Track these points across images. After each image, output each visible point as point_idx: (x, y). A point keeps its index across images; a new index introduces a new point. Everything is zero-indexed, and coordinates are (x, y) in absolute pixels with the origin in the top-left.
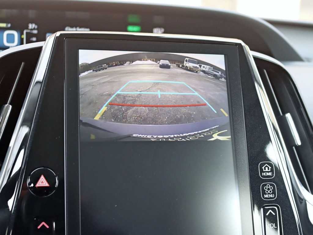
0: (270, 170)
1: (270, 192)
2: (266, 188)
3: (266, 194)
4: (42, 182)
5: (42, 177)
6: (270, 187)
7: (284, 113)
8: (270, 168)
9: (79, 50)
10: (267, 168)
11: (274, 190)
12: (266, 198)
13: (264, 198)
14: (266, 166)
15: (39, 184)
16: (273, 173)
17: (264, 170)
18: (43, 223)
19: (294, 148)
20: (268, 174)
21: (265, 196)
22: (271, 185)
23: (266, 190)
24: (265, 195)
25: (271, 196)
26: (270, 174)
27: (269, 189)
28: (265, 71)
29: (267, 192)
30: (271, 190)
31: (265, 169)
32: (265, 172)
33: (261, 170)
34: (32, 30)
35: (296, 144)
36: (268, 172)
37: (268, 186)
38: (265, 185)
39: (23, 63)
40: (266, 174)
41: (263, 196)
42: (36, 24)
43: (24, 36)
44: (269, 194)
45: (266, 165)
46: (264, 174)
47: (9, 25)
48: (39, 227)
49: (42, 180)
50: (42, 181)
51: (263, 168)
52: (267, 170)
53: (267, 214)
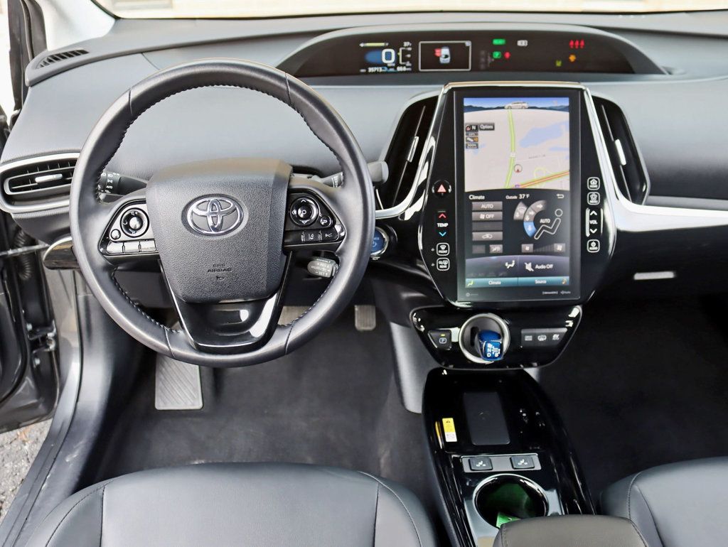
1: (595, 199)
2: (592, 196)
4: (441, 189)
5: (441, 186)
7: (615, 139)
8: (596, 182)
9: (464, 99)
11: (598, 198)
12: (591, 203)
16: (598, 186)
18: (442, 215)
19: (621, 166)
20: (594, 186)
22: (596, 194)
25: (595, 202)
26: (596, 186)
27: (594, 197)
28: (603, 106)
29: (592, 199)
33: (590, 184)
34: (407, 47)
35: (622, 164)
37: (594, 195)
38: (592, 194)
39: (425, 106)
41: (589, 202)
42: (411, 42)
43: (400, 54)
45: (594, 180)
46: (592, 186)
47: (387, 44)
48: (440, 217)
51: (591, 182)
52: (593, 183)
53: (591, 214)
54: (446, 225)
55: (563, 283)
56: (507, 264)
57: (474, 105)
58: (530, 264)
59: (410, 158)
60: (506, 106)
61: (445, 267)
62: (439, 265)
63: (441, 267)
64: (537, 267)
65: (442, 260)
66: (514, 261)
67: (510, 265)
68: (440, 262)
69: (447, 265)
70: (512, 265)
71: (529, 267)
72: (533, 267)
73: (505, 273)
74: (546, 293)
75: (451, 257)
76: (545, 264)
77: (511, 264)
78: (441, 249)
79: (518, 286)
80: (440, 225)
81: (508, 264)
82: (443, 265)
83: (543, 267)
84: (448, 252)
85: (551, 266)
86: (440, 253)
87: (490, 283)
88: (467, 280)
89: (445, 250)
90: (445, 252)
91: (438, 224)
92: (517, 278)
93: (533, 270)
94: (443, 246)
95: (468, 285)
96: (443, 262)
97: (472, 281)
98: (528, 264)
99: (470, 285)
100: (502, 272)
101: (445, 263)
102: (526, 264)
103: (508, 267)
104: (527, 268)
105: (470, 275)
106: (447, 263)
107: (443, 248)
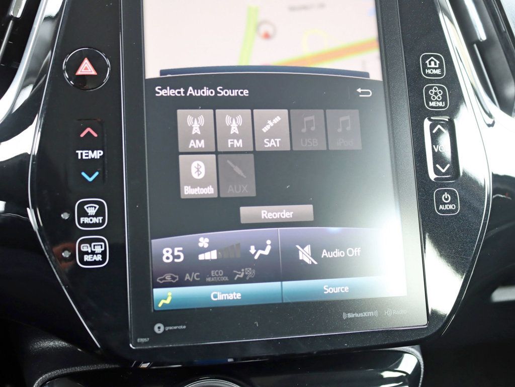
0: (437, 66)
1: (439, 98)
2: (432, 92)
3: (432, 101)
4: (86, 69)
5: (86, 61)
6: (438, 91)
8: (438, 62)
10: (433, 63)
11: (444, 96)
12: (432, 107)
13: (430, 107)
14: (432, 60)
15: (81, 71)
16: (442, 71)
17: (428, 66)
18: (89, 129)
19: (475, 45)
20: (434, 72)
21: (431, 104)
22: (440, 88)
23: (433, 95)
24: (430, 102)
25: (440, 104)
26: (438, 72)
27: (436, 94)
29: (434, 98)
30: (439, 95)
31: (430, 64)
32: (430, 68)
33: (425, 65)
35: (479, 38)
36: (436, 69)
37: (435, 89)
38: (431, 88)
40: (432, 71)
41: (428, 104)
44: (436, 100)
45: (432, 58)
46: (429, 71)
48: (82, 135)
49: (86, 65)
50: (86, 67)
51: (427, 62)
53: (434, 131)
54: (97, 154)
56: (252, 250)
58: (308, 249)
59: (17, 9)
61: (99, 258)
62: (82, 254)
63: (87, 258)
64: (325, 253)
65: (89, 242)
66: (269, 242)
67: (260, 252)
68: (85, 248)
69: (103, 254)
70: (266, 252)
71: (305, 255)
72: (315, 254)
73: (250, 272)
74: (350, 315)
75: (112, 232)
76: (342, 248)
77: (264, 249)
78: (86, 215)
79: (284, 302)
80: (84, 155)
81: (257, 249)
82: (93, 253)
83: (337, 254)
84: (104, 220)
85: (356, 251)
86: (84, 225)
87: (215, 296)
88: (157, 292)
89: (96, 215)
90: (98, 222)
91: (79, 152)
92: (280, 283)
93: (316, 263)
94: (92, 207)
95: (160, 305)
96: (91, 246)
97: (170, 294)
98: (303, 247)
99: (164, 304)
100: (243, 270)
101: (98, 249)
102: (298, 247)
103: (256, 257)
104: (301, 258)
105: (164, 279)
106: (102, 248)
107: (91, 211)
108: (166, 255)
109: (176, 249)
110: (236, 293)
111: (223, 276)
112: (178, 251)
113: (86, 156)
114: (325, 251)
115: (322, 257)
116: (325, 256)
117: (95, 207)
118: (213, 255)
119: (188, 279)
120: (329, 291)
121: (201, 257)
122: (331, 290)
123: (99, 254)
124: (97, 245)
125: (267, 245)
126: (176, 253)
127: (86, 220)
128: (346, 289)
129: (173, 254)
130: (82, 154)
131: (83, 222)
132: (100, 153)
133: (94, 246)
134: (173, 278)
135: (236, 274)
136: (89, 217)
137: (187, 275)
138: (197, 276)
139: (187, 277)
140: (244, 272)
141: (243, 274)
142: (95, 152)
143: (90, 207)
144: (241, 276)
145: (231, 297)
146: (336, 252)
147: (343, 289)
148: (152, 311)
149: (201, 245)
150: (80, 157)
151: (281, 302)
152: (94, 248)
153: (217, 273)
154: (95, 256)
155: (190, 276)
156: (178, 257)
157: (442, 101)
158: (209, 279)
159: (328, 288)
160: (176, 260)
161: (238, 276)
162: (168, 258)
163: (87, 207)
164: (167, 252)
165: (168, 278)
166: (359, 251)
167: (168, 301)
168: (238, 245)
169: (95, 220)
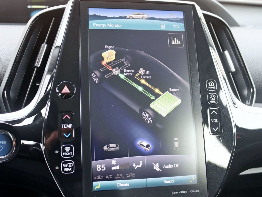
0: (213, 85)
1: (214, 99)
2: (211, 97)
3: (211, 100)
4: (66, 90)
5: (66, 87)
6: (213, 96)
7: (224, 51)
8: (214, 84)
9: (89, 8)
10: (211, 84)
11: (216, 98)
12: (211, 103)
13: (210, 103)
14: (211, 83)
15: (64, 91)
16: (215, 87)
17: (210, 85)
18: (67, 116)
19: (230, 73)
20: (212, 88)
21: (210, 102)
22: (214, 95)
23: (211, 98)
24: (210, 101)
25: (214, 102)
26: (214, 88)
27: (213, 97)
28: (211, 24)
29: (212, 99)
30: (214, 98)
31: (210, 84)
32: (210, 86)
33: (208, 86)
35: (232, 71)
36: (213, 86)
37: (212, 95)
38: (211, 95)
39: (54, 18)
40: (211, 88)
41: (209, 102)
44: (213, 100)
45: (211, 82)
46: (210, 88)
48: (64, 118)
49: (66, 89)
51: (209, 83)
52: (212, 85)
53: (212, 113)
54: (70, 126)
55: (191, 181)
56: (134, 165)
57: (98, 15)
58: (157, 164)
59: (38, 63)
60: (128, 17)
61: (70, 169)
62: (63, 168)
63: (65, 170)
64: (164, 166)
65: (66, 163)
66: (141, 162)
67: (137, 166)
68: (65, 165)
69: (72, 168)
70: (140, 166)
71: (156, 167)
72: (160, 167)
73: (133, 175)
74: (175, 193)
75: (76, 159)
76: (172, 164)
77: (139, 165)
78: (65, 151)
79: (147, 187)
80: (65, 126)
81: (136, 165)
82: (68, 167)
83: (170, 166)
84: (72, 154)
85: (178, 165)
86: (64, 156)
87: (118, 185)
88: (94, 183)
89: (69, 152)
90: (70, 154)
91: (63, 125)
92: (145, 179)
93: (161, 170)
94: (68, 148)
95: (95, 189)
96: (67, 165)
97: (100, 184)
98: (155, 164)
99: (97, 188)
100: (130, 174)
101: (70, 166)
102: (153, 164)
103: (136, 168)
104: (154, 168)
105: (97, 178)
106: (72, 165)
107: (67, 150)
108: (98, 168)
109: (102, 165)
110: (127, 183)
111: (122, 176)
112: (103, 166)
113: (65, 127)
114: (164, 165)
115: (164, 168)
116: (165, 168)
117: (69, 148)
118: (118, 168)
119: (107, 178)
120: (166, 182)
121: (113, 168)
122: (167, 182)
123: (70, 168)
124: (70, 164)
125: (140, 163)
126: (102, 167)
127: (65, 154)
128: (174, 181)
129: (101, 167)
130: (64, 126)
131: (64, 154)
132: (71, 125)
133: (69, 164)
134: (101, 177)
135: (127, 175)
136: (66, 152)
137: (107, 176)
138: (111, 177)
139: (107, 177)
140: (131, 174)
141: (130, 175)
142: (69, 125)
143: (67, 148)
144: (129, 176)
145: (125, 185)
146: (169, 166)
147: (172, 182)
148: (92, 191)
149: (112, 163)
150: (63, 127)
151: (146, 187)
152: (69, 165)
153: (119, 175)
154: (69, 169)
155: (108, 177)
156: (103, 168)
157: (215, 100)
158: (116, 178)
159: (166, 181)
160: (102, 170)
161: (128, 176)
162: (99, 169)
163: (66, 148)
164: (99, 166)
165: (99, 177)
166: (179, 165)
167: (99, 187)
168: (128, 163)
169: (69, 154)
